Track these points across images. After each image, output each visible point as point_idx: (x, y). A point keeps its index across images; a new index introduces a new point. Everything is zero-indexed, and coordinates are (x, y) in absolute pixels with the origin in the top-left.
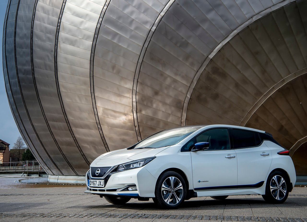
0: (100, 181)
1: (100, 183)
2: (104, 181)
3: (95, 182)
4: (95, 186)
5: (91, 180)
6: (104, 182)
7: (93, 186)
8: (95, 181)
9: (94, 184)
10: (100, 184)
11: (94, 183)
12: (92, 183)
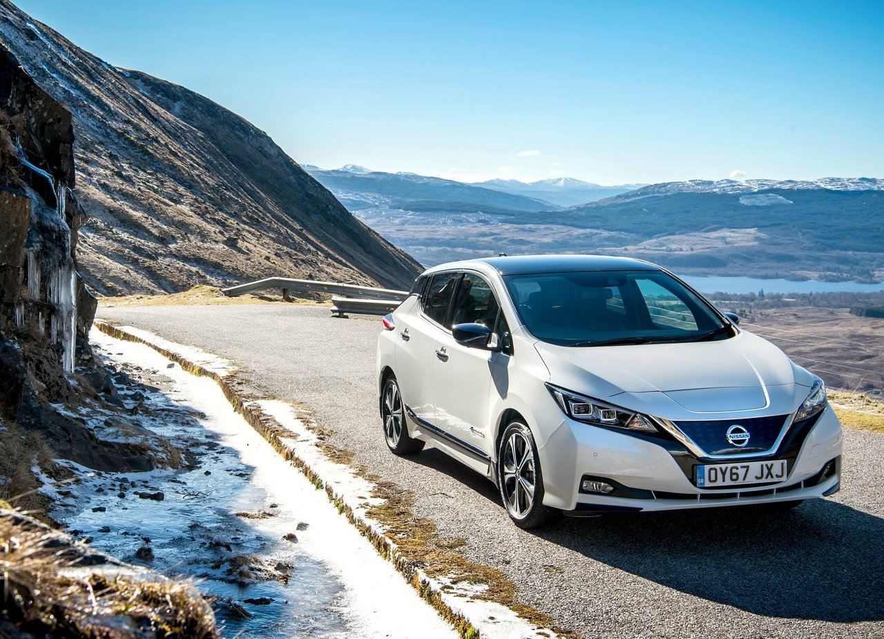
0: (769, 463)
1: (769, 469)
2: (785, 461)
3: (741, 472)
4: (740, 482)
5: (717, 466)
6: (785, 465)
7: (728, 482)
8: (742, 467)
9: (734, 477)
10: (770, 473)
11: (736, 474)
12: (724, 474)
